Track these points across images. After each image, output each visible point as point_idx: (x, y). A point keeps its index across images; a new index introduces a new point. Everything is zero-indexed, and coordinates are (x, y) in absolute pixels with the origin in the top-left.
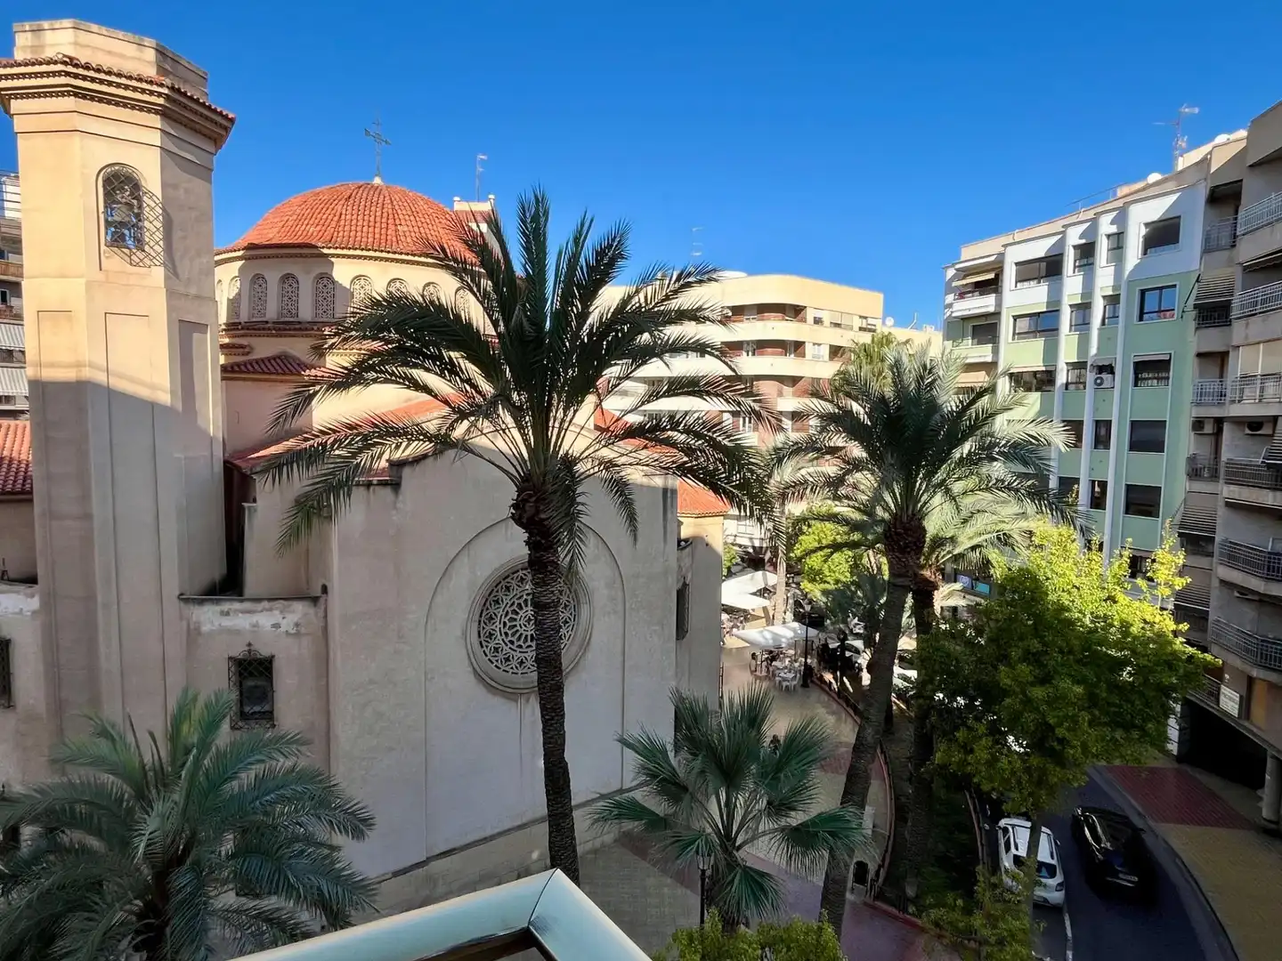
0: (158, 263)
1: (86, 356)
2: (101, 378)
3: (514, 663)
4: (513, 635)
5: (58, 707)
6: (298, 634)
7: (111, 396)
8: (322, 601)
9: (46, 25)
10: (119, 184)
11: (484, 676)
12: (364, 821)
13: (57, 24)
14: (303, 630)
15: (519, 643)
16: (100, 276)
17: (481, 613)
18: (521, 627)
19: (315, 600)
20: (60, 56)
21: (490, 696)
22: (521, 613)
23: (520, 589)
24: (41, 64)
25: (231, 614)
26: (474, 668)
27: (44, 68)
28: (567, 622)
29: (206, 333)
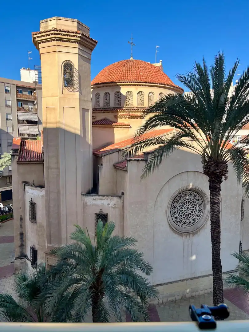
0: (77, 91)
1: (58, 120)
2: (62, 126)
3: (182, 223)
4: (182, 214)
5: (49, 224)
6: (115, 208)
7: (65, 132)
8: (122, 197)
9: (49, 19)
10: (68, 66)
11: (173, 227)
12: (150, 269)
13: (52, 19)
14: (116, 206)
15: (184, 217)
16: (62, 96)
17: (172, 205)
18: (185, 211)
19: (120, 197)
20: (53, 28)
21: (174, 234)
22: (185, 206)
23: (185, 198)
24: (48, 31)
25: (96, 200)
26: (169, 224)
27: (49, 33)
28: (200, 211)
29: (89, 112)
